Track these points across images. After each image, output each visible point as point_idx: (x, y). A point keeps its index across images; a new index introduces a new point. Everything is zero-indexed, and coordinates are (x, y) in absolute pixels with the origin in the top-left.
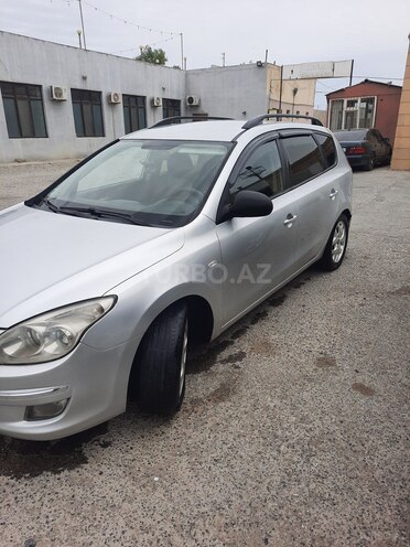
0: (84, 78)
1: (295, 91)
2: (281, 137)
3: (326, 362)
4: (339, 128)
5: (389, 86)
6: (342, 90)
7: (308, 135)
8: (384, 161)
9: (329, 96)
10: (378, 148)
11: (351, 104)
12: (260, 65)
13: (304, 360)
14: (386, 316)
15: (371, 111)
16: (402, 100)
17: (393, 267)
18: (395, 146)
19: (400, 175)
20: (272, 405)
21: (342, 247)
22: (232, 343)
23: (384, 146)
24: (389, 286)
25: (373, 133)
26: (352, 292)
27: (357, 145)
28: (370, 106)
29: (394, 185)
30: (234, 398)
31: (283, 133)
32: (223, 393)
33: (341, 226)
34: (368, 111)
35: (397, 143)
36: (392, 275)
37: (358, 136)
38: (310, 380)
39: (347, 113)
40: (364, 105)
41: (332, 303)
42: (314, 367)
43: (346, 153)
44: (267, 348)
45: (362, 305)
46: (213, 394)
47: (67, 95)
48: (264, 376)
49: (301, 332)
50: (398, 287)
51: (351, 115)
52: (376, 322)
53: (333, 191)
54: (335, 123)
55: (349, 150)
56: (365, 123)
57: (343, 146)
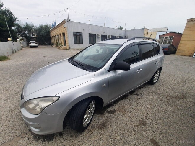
0: (104, 33)
1: (151, 35)
2: (140, 44)
3: (142, 123)
4: (162, 43)
5: (178, 33)
6: (164, 34)
7: (151, 44)
8: (174, 52)
9: (160, 36)
10: (173, 49)
11: (166, 38)
12: (143, 29)
13: (134, 120)
14: (170, 107)
15: (172, 40)
16: (182, 37)
17: (174, 87)
18: (178, 48)
19: (178, 57)
20: (117, 138)
21: (157, 78)
22: (113, 105)
23: (174, 49)
24: (172, 94)
25: (172, 45)
26: (158, 94)
27: (166, 48)
28: (172, 39)
29: (176, 59)
30: (105, 130)
31: (141, 43)
32: (102, 126)
33: (158, 72)
34: (171, 40)
35: (179, 48)
36: (174, 90)
37: (167, 46)
38: (134, 131)
39: (164, 40)
40: (170, 38)
41: (151, 97)
42: (138, 124)
43: (163, 50)
44: (124, 111)
45: (161, 100)
46: (99, 126)
47: (100, 36)
48: (118, 123)
49: (137, 107)
50: (176, 95)
51: (166, 41)
52: (165, 109)
53: (157, 62)
54: (161, 42)
55: (164, 49)
56: (169, 43)
57: (162, 48)
